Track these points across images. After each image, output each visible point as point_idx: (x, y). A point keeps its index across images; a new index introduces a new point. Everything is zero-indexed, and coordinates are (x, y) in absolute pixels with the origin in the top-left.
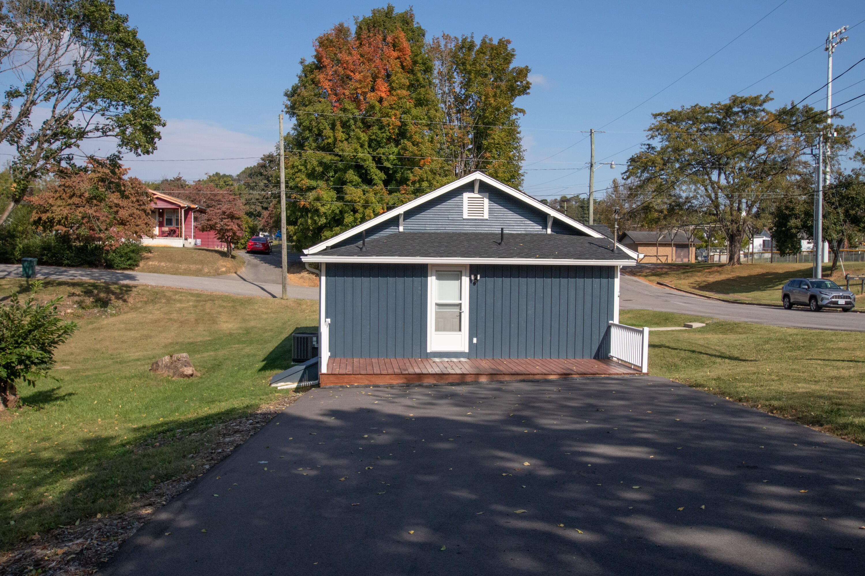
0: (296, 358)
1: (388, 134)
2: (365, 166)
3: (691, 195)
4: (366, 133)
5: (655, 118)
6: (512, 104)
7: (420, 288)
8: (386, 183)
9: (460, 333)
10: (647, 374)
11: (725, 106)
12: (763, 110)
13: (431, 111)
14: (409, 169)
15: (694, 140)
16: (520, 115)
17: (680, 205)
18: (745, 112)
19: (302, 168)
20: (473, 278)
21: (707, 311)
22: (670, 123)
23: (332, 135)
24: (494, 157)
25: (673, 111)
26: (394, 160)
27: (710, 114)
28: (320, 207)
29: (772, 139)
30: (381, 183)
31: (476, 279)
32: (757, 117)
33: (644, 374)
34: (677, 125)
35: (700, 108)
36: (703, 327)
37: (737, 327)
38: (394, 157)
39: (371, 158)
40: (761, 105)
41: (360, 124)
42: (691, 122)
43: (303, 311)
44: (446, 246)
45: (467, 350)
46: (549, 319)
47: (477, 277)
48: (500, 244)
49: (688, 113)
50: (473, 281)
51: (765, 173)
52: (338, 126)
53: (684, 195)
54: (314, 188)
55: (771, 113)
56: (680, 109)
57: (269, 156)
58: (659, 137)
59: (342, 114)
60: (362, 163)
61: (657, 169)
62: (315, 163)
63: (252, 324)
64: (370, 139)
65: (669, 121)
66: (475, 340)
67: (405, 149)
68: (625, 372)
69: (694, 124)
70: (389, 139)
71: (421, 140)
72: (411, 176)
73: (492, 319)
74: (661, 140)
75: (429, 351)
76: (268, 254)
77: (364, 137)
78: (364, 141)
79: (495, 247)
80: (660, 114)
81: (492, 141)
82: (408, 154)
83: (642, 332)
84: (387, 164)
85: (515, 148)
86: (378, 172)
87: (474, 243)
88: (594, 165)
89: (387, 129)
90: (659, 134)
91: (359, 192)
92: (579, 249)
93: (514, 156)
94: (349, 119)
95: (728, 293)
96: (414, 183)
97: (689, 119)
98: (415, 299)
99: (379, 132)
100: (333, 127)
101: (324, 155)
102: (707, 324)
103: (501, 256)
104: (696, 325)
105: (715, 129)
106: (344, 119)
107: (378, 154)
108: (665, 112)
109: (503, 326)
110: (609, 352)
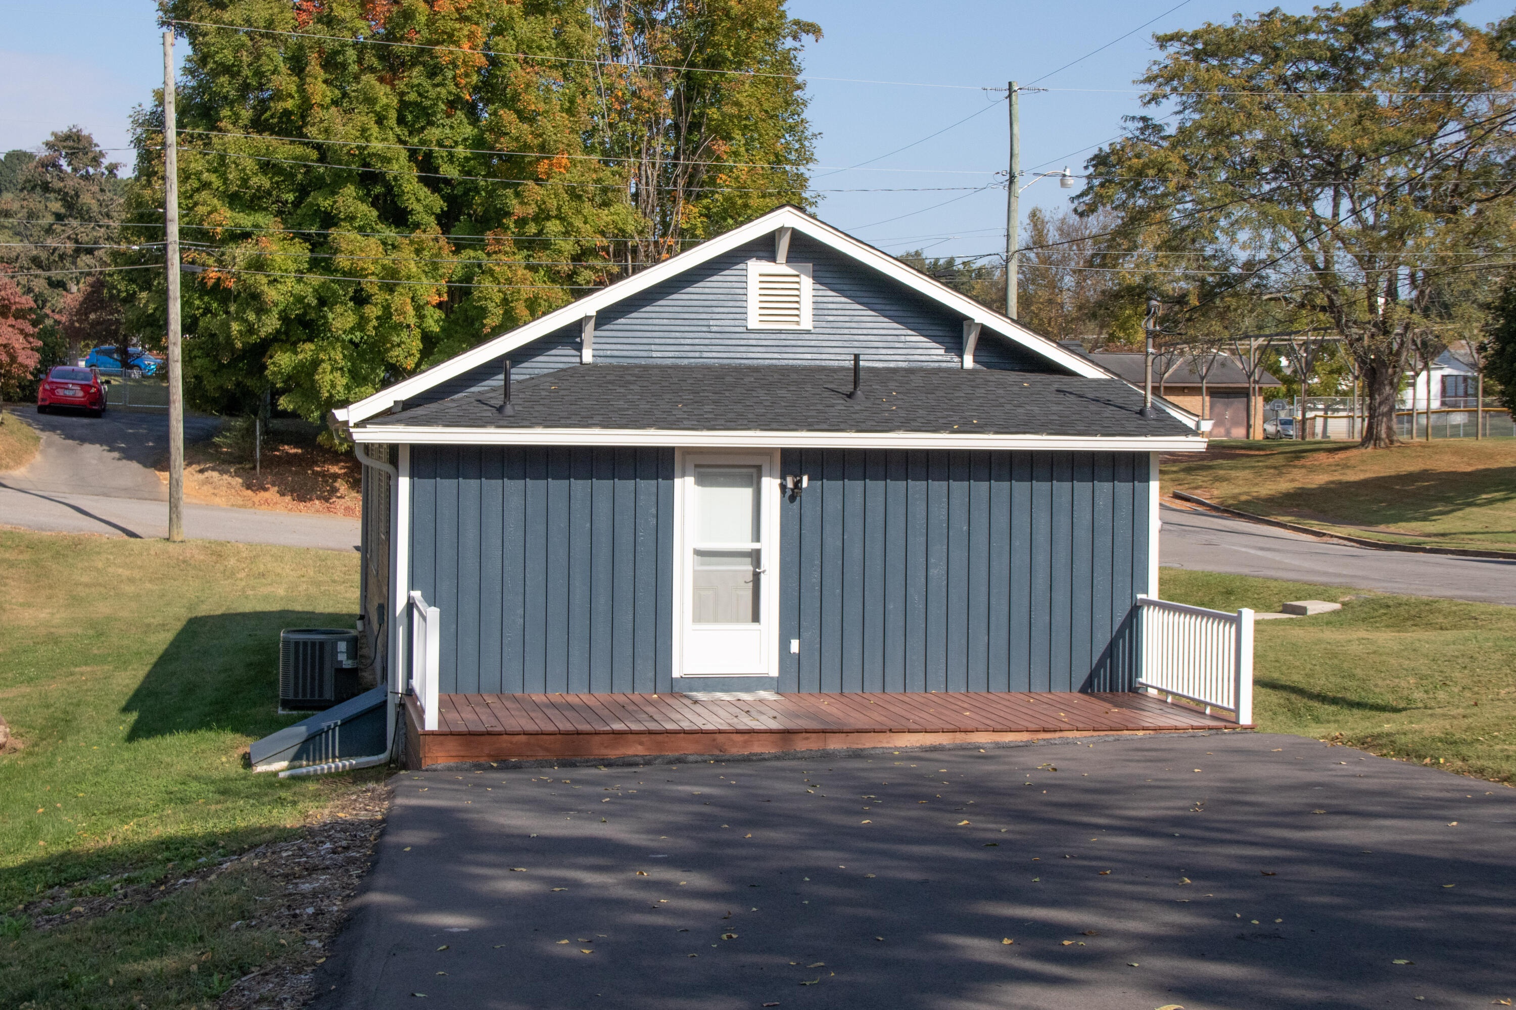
0: (291, 697)
1: (452, 88)
2: (389, 177)
3: (1262, 255)
4: (393, 87)
5: (1162, 47)
6: (782, 9)
7: (654, 511)
8: (446, 221)
9: (755, 626)
10: (1252, 728)
11: (1352, 14)
12: (1456, 25)
13: (568, 28)
14: (506, 186)
15: (1268, 107)
16: (807, 39)
17: (1228, 283)
18: (1404, 30)
19: (213, 178)
20: (790, 483)
21: (1331, 570)
22: (1202, 61)
23: (293, 88)
24: (736, 154)
25: (1209, 29)
26: (467, 159)
27: (1312, 36)
28: (265, 288)
29: (1480, 106)
30: (432, 220)
31: (797, 484)
32: (1438, 44)
33: (1245, 728)
34: (1222, 67)
35: (1285, 19)
36: (1335, 612)
37: (1431, 612)
38: (468, 153)
39: (404, 154)
40: (1449, 12)
41: (371, 59)
42: (1258, 58)
43: (231, 574)
44: (714, 402)
45: (774, 672)
46: (984, 589)
47: (801, 481)
48: (850, 396)
49: (1251, 35)
50: (789, 493)
51: (1461, 195)
52: (314, 67)
53: (1242, 256)
54: (246, 236)
55: (1478, 33)
56: (1230, 24)
57: (67, 137)
58: (1174, 98)
59: (322, 33)
60: (378, 167)
61: (1172, 186)
62: (250, 165)
63: (103, 609)
64: (401, 101)
65: (1199, 56)
66: (795, 646)
67: (498, 130)
68: (1195, 724)
69: (1265, 65)
70: (453, 104)
71: (542, 107)
72: (514, 205)
73: (838, 591)
74: (1180, 108)
75: (676, 674)
76: (97, 414)
77: (385, 96)
78: (386, 107)
79: (840, 404)
80: (1176, 37)
81: (734, 110)
82: (505, 145)
83: (1237, 621)
84: (449, 171)
85: (791, 129)
86: (424, 192)
87: (782, 393)
88: (1018, 179)
89: (450, 74)
90: (1174, 90)
91: (373, 246)
92: (1055, 408)
93: (788, 148)
94: (344, 45)
95: (1370, 523)
96: (522, 222)
97: (1253, 49)
98: (640, 539)
99: (427, 84)
100: (298, 65)
101: (274, 143)
102: (1343, 604)
103: (863, 426)
104: (1315, 607)
105: (1322, 76)
106: (330, 44)
107: (423, 142)
108: (1190, 30)
109: (867, 608)
110: (1138, 674)
